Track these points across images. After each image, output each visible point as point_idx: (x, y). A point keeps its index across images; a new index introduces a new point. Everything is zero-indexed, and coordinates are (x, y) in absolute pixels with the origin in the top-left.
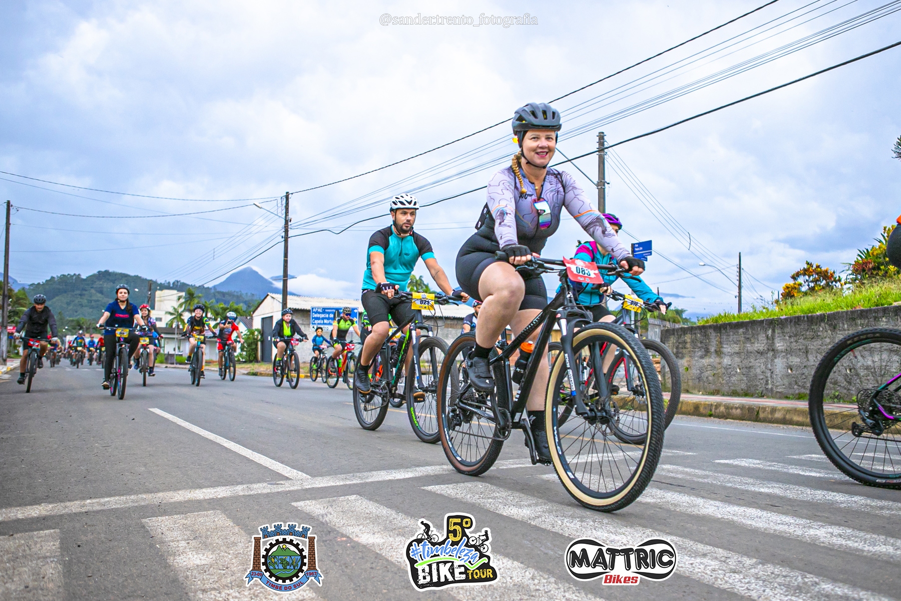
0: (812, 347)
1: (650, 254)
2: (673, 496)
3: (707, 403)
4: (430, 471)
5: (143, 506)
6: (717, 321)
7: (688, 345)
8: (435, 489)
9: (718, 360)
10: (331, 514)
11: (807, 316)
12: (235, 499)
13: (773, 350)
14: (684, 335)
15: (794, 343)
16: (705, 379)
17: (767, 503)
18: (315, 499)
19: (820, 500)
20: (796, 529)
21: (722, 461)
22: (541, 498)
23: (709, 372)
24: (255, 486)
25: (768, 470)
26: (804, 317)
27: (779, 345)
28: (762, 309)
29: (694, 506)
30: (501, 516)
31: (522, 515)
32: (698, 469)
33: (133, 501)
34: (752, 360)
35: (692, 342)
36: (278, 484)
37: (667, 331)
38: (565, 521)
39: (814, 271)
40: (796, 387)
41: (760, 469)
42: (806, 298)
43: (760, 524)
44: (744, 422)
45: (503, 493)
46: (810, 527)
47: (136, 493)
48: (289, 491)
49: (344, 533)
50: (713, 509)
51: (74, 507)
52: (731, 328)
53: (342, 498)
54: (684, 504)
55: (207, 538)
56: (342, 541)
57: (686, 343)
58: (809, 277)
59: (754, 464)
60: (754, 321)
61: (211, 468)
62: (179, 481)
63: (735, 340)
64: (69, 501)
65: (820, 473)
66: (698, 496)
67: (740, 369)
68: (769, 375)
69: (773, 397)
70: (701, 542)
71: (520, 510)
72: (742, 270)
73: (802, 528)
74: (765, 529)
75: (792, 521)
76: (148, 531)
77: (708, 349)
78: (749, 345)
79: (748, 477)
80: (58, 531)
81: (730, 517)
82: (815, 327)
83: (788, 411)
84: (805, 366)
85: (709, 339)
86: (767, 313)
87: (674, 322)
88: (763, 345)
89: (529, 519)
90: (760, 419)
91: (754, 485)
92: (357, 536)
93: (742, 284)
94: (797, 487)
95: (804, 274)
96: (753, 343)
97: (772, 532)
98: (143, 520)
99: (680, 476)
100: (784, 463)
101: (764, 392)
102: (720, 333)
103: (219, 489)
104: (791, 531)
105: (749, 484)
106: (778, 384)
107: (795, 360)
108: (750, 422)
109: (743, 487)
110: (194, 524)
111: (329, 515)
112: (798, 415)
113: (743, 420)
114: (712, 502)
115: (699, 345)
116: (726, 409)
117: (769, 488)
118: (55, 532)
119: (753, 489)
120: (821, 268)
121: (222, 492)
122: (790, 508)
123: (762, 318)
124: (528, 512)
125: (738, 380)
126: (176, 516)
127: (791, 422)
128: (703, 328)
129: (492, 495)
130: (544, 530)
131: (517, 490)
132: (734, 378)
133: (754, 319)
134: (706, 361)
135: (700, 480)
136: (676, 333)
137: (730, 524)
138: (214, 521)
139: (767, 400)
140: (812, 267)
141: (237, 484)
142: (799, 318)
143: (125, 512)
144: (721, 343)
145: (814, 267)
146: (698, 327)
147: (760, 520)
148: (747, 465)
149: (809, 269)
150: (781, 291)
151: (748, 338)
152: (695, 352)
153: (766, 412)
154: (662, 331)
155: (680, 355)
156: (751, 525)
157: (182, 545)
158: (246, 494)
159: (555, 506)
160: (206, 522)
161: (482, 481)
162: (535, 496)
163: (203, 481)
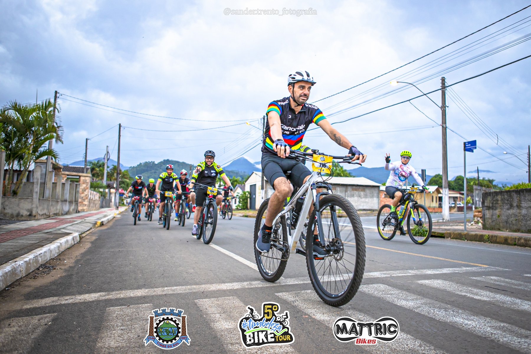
1: (476, 148)
2: (501, 297)
3: (512, 237)
5: (195, 292)
6: (517, 188)
9: (518, 211)
12: (243, 290)
14: (497, 196)
16: (510, 222)
18: (288, 292)
21: (527, 275)
22: (419, 295)
23: (512, 218)
24: (254, 283)
29: (515, 304)
30: (396, 305)
31: (409, 305)
32: (514, 280)
33: (189, 289)
35: (502, 200)
37: (486, 193)
38: (436, 310)
45: (396, 291)
47: (190, 284)
48: (273, 286)
49: (306, 313)
50: (527, 307)
51: (159, 291)
52: (527, 192)
53: (302, 292)
54: (508, 302)
55: (230, 312)
56: (306, 318)
57: (498, 201)
61: (229, 271)
62: (212, 278)
64: (156, 288)
66: (516, 297)
70: (523, 328)
71: (407, 302)
76: (198, 307)
77: (512, 204)
85: (512, 198)
87: (489, 187)
89: (414, 308)
92: (314, 315)
98: (196, 301)
99: (501, 284)
102: (520, 195)
103: (234, 284)
110: (223, 304)
111: (297, 302)
114: (526, 302)
115: (506, 202)
116: (525, 241)
118: (150, 305)
121: (236, 286)
124: (413, 304)
126: (212, 299)
128: (508, 192)
129: (390, 292)
130: (424, 315)
131: (405, 290)
134: (511, 212)
135: (516, 287)
138: (233, 303)
141: (244, 282)
143: (186, 295)
144: (520, 201)
146: (505, 191)
152: (504, 206)
154: (483, 193)
155: (495, 208)
157: (217, 316)
158: (249, 287)
159: (429, 301)
160: (229, 303)
161: (383, 284)
162: (415, 294)
163: (225, 279)
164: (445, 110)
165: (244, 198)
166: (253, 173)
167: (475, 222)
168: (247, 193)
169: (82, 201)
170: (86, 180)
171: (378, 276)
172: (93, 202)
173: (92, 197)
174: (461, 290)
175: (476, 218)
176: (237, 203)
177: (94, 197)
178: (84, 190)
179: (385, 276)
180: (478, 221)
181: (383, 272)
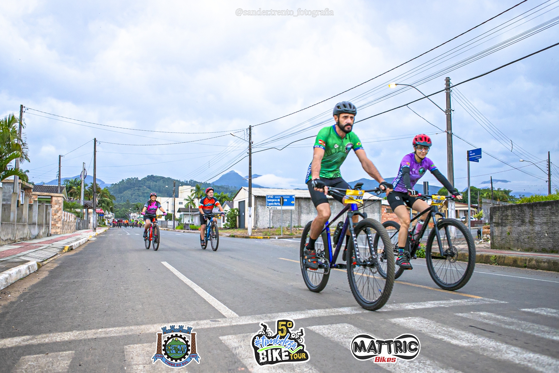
1: (481, 157)
3: (523, 257)
6: (530, 201)
7: (509, 218)
9: (531, 228)
14: (507, 210)
16: (522, 241)
23: (524, 236)
35: (512, 215)
52: (540, 206)
57: (508, 216)
63: (543, 213)
67: (547, 234)
77: (524, 220)
78: (554, 218)
85: (524, 213)
102: (533, 209)
108: (555, 272)
115: (517, 217)
125: (546, 241)
128: (519, 206)
132: (543, 240)
134: (522, 228)
136: (500, 210)
144: (533, 216)
151: (553, 213)
152: (514, 223)
154: (491, 208)
155: (504, 224)
164: (451, 114)
165: (232, 216)
166: (242, 188)
167: (484, 239)
168: (236, 211)
169: (55, 223)
170: (59, 201)
172: (67, 223)
173: (66, 219)
175: (485, 235)
176: (226, 222)
177: (68, 219)
178: (57, 211)
180: (488, 238)
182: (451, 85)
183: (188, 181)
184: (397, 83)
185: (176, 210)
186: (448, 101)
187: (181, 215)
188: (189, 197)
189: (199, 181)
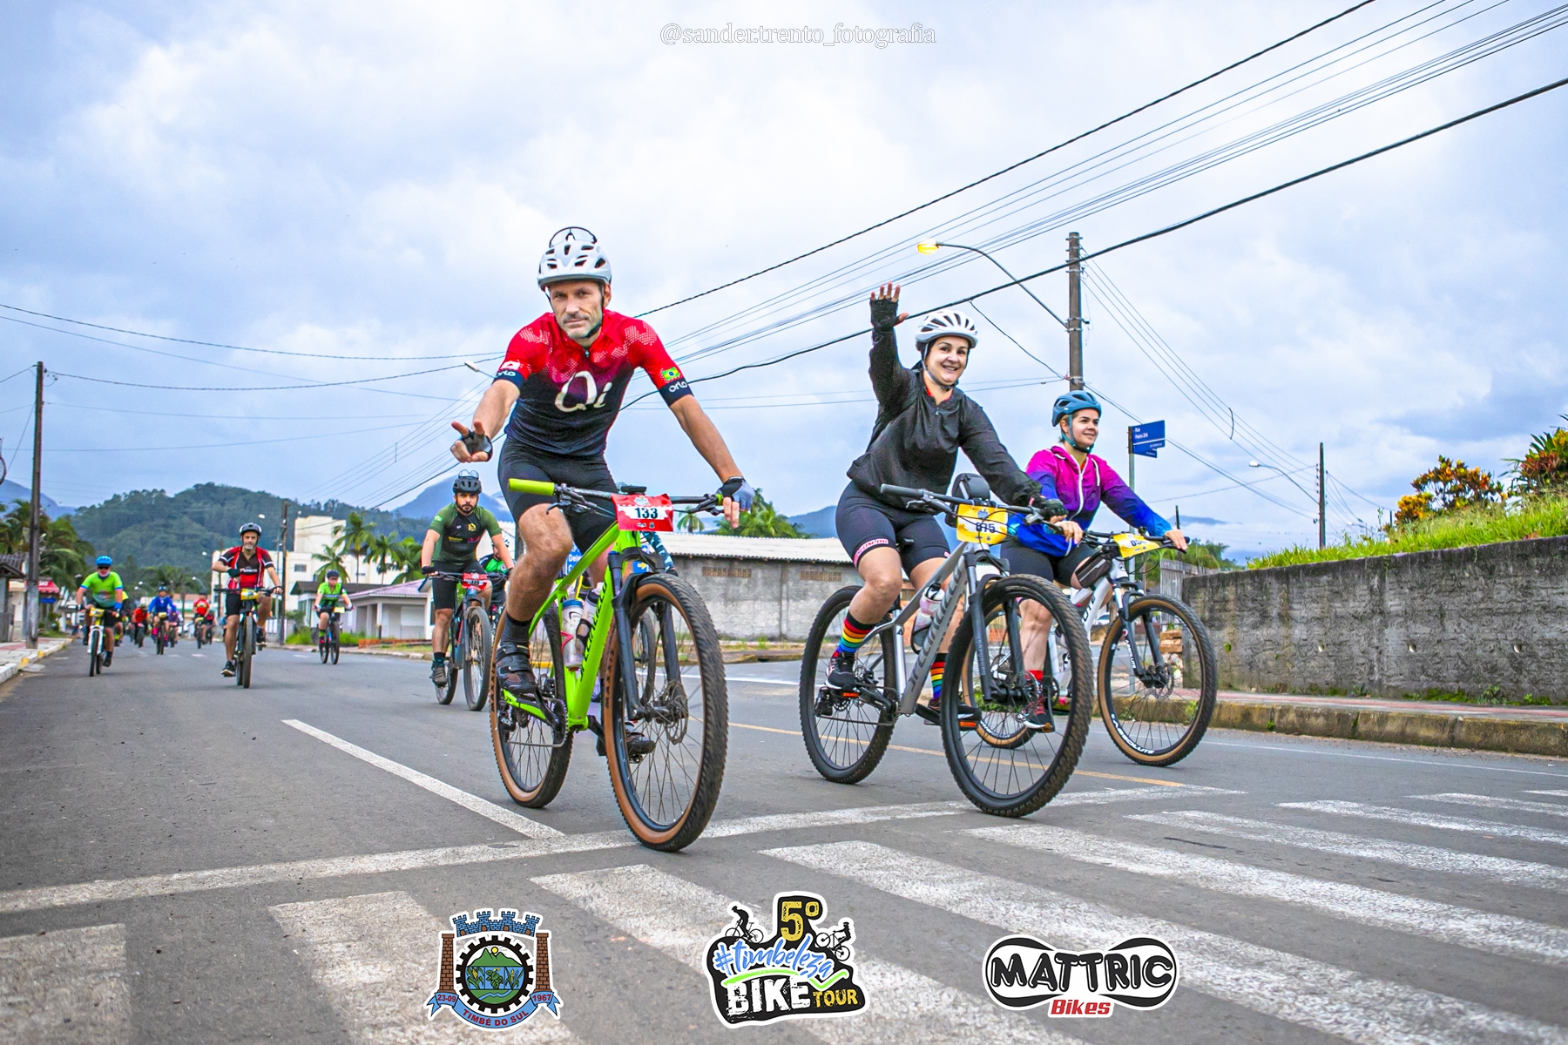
0: (1451, 607)
1: (1162, 444)
2: (1205, 865)
3: (1264, 706)
4: (773, 824)
5: (270, 885)
6: (1281, 563)
7: (1231, 606)
8: (783, 854)
9: (1283, 631)
10: (599, 897)
11: (1442, 553)
12: (432, 871)
13: (1381, 613)
14: (1224, 586)
15: (1419, 601)
16: (1261, 665)
17: (1373, 875)
18: (571, 871)
19: (1467, 870)
20: (1423, 920)
21: (1291, 805)
22: (969, 868)
23: (1267, 652)
24: (467, 850)
25: (1373, 819)
26: (1436, 554)
27: (1393, 603)
28: (1361, 540)
29: (1242, 880)
30: (898, 899)
31: (936, 896)
32: (1248, 818)
33: (253, 876)
34: (1344, 631)
35: (1238, 599)
36: (506, 846)
37: (1194, 580)
38: (1013, 906)
39: (1453, 472)
40: (1423, 677)
41: (1358, 818)
42: (1440, 520)
43: (1360, 912)
44: (1331, 739)
45: (902, 860)
46: (1448, 917)
47: (259, 862)
48: (526, 857)
49: (622, 928)
50: (1274, 887)
51: (151, 885)
52: (1307, 575)
53: (617, 870)
54: (1224, 877)
55: (381, 937)
56: (618, 943)
57: (1227, 601)
58: (1445, 485)
59: (1348, 809)
60: (1348, 561)
61: (390, 820)
62: (333, 842)
63: (1313, 594)
64: (142, 875)
65: (1466, 824)
66: (1247, 863)
67: (1323, 647)
68: (1374, 656)
69: (1382, 696)
70: (1254, 942)
71: (932, 889)
72: (1325, 475)
73: (1434, 919)
74: (1369, 920)
75: (1416, 906)
76: (278, 926)
77: (1266, 612)
78: (1339, 605)
79: (1338, 831)
80: (122, 926)
81: (1306, 899)
82: (1456, 572)
83: (1409, 720)
84: (1439, 641)
85: (1267, 593)
86: (1370, 548)
87: (1206, 565)
88: (1364, 604)
89: (949, 903)
90: (1360, 734)
91: (1348, 845)
92: (645, 934)
93: (1326, 499)
94: (1426, 849)
95: (1436, 480)
96: (1346, 601)
97: (1380, 924)
98: (271, 909)
99: (1216, 830)
100: (1402, 807)
101: (1366, 687)
102: (1288, 583)
103: (404, 855)
104: (1414, 923)
105: (1338, 844)
106: (1391, 672)
107: (1421, 631)
108: (1341, 740)
109: (1328, 849)
110: (359, 915)
111: (595, 898)
112: (1427, 726)
113: (1329, 736)
114: (1273, 874)
115: (1250, 605)
116: (1297, 716)
117: (1375, 849)
118: (117, 928)
119: (1346, 851)
120: (1465, 468)
121: (408, 860)
122: (1412, 883)
123: (1361, 556)
124: (947, 892)
125: (1318, 666)
126: (327, 901)
127: (1414, 740)
128: (1256, 575)
129: (883, 863)
130: (975, 923)
131: (928, 856)
132: (1313, 663)
133: (1347, 558)
134: (1263, 633)
135: (1252, 837)
136: (1208, 585)
137: (1305, 911)
138: (395, 909)
139: (1372, 701)
140: (1450, 466)
141: (436, 848)
142: (1426, 556)
143: (241, 893)
144: (1289, 601)
145: (1454, 466)
146: (1249, 572)
147: (1358, 904)
148: (1335, 811)
149: (1444, 469)
150: (1396, 509)
151: (1337, 592)
152: (1242, 619)
153: (1370, 723)
154: (1184, 582)
155: (1217, 623)
156: (1343, 913)
157: (337, 949)
158: (451, 862)
159: (995, 882)
160: (379, 911)
161: (866, 840)
162: (960, 865)
163: (376, 841)
164: (1080, 332)
171: (854, 821)
174: (1095, 851)
175: (1166, 656)
179: (876, 819)
181: (872, 809)
182: (1082, 254)
183: (323, 504)
184: (940, 241)
185: (289, 587)
186: (1073, 295)
187: (301, 603)
188: (327, 548)
189: (355, 505)
